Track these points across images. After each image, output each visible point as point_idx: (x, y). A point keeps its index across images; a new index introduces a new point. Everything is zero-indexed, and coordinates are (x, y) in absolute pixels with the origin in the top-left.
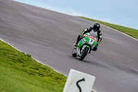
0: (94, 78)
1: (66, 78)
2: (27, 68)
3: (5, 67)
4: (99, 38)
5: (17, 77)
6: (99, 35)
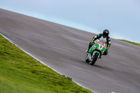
4: (108, 44)
6: (108, 41)
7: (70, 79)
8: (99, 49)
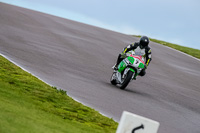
0: (157, 124)
1: (117, 124)
2: (60, 110)
3: (29, 108)
4: (147, 58)
5: (45, 122)
6: (147, 54)
7: (63, 93)
8: (135, 65)
